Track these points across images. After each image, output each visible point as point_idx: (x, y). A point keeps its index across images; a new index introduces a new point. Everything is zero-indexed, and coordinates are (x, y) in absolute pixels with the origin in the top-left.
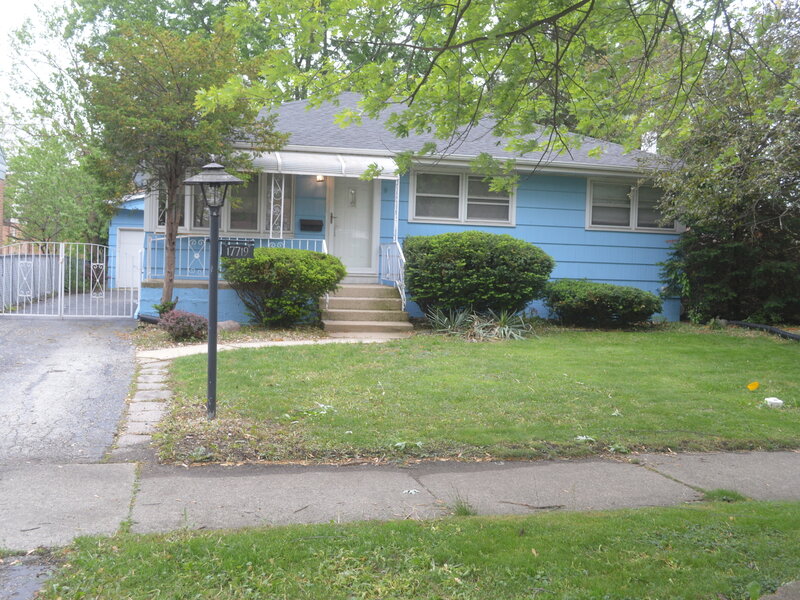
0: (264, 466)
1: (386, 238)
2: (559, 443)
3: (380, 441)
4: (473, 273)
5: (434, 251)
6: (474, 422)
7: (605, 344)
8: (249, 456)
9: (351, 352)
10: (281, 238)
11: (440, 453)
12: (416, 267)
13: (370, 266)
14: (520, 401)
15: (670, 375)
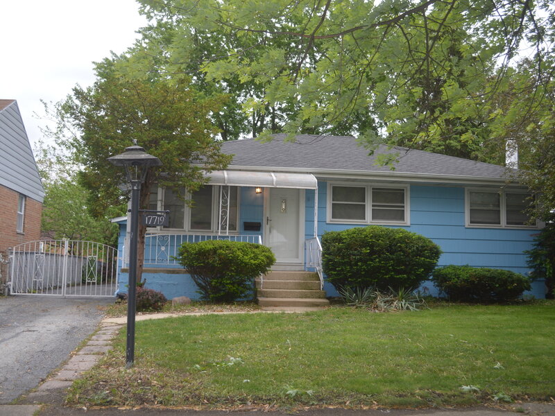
0: (159, 411)
1: (309, 236)
2: (444, 393)
3: (273, 389)
4: (376, 258)
5: (344, 241)
6: (366, 373)
7: (485, 314)
8: (148, 401)
9: (272, 318)
10: (227, 234)
11: (329, 400)
12: (329, 254)
13: (298, 258)
14: (411, 355)
15: (543, 335)
